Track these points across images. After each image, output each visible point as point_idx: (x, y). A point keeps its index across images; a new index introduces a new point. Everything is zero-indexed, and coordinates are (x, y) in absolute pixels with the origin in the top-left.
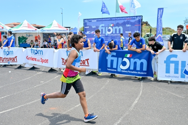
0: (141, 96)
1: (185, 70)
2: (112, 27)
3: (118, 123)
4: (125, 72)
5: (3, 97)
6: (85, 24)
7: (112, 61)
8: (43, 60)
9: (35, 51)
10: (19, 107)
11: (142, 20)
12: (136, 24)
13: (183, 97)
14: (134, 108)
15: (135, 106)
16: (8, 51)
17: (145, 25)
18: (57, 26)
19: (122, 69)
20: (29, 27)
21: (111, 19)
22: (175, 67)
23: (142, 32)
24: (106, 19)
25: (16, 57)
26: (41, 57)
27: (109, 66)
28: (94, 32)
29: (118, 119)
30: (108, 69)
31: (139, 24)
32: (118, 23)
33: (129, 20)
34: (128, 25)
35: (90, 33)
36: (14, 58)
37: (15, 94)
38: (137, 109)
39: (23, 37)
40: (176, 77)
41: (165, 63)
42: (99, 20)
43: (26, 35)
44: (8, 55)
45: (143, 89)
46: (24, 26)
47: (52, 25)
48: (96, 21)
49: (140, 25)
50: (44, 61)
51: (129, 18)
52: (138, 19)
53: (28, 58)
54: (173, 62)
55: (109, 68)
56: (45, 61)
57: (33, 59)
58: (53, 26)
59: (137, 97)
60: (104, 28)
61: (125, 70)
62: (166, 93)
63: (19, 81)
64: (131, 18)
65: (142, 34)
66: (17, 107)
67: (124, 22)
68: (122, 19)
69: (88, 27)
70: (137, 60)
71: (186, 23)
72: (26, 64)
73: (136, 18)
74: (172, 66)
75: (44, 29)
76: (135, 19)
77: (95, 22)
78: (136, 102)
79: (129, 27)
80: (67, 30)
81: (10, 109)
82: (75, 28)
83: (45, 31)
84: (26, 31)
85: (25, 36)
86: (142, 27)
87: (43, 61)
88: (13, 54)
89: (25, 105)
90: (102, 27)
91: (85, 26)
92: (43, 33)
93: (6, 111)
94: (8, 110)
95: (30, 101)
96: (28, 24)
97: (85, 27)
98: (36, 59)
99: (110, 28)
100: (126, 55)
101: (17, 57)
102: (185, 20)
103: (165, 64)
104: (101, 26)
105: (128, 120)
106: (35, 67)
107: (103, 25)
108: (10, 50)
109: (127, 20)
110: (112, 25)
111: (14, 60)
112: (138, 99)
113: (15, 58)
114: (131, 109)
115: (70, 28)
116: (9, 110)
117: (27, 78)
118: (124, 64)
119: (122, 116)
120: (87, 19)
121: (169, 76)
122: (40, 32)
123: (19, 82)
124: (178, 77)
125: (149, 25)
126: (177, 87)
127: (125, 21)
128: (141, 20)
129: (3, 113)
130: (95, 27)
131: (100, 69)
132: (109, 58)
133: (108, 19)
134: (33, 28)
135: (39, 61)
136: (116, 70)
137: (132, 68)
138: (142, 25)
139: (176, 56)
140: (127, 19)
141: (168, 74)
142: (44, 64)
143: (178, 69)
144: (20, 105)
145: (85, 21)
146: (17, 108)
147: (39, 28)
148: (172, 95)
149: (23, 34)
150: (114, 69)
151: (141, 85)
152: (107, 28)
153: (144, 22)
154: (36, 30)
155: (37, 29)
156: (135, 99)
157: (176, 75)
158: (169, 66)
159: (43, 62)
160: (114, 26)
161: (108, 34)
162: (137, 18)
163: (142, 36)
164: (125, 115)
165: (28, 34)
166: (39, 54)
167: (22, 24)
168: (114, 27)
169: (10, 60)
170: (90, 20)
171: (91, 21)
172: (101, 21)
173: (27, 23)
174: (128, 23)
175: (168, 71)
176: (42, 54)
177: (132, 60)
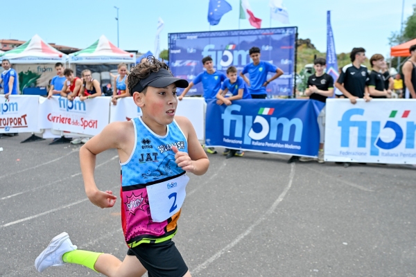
0: (290, 190)
1: (379, 139)
2: (232, 51)
3: (246, 234)
4: (260, 144)
5: (9, 197)
6: (172, 45)
7: (233, 123)
8: (85, 121)
9: (67, 103)
10: (48, 212)
11: (297, 34)
12: (284, 45)
13: (372, 189)
14: (276, 210)
15: (278, 206)
16: (6, 104)
17: (304, 47)
18: (109, 47)
19: (252, 140)
20: (44, 50)
21: (229, 33)
22: (359, 133)
23: (296, 63)
24: (218, 34)
25: (24, 116)
26: (82, 115)
27: (227, 132)
28: (191, 63)
29: (246, 228)
30: (225, 140)
31: (291, 45)
32: (244, 42)
33: (268, 36)
34: (266, 46)
35: (181, 65)
36: (19, 119)
37: (34, 190)
38: (281, 211)
39: (30, 72)
40: (361, 154)
41: (339, 125)
42: (204, 35)
43: (38, 68)
44: (5, 111)
45: (295, 177)
46: (34, 47)
47: (98, 45)
48: (195, 37)
49: (293, 47)
50: (88, 124)
51: (268, 32)
52: (287, 33)
53: (50, 117)
54: (355, 124)
55: (226, 137)
56: (91, 124)
57: (62, 120)
58: (98, 47)
59: (282, 191)
60: (214, 53)
61: (260, 141)
62: (340, 183)
63: (37, 166)
64: (273, 31)
65: (296, 67)
66: (43, 214)
67: (258, 39)
68: (254, 33)
69: (179, 51)
70: (283, 120)
71: (393, 43)
72: (47, 132)
73: (283, 31)
74: (354, 132)
75: (80, 54)
76: (281, 33)
77: (194, 39)
78: (280, 199)
79: (268, 51)
80: (132, 56)
81: (31, 217)
82: (149, 52)
83: (81, 58)
84: (39, 58)
85: (34, 70)
86: (296, 51)
87: (85, 124)
88: (17, 110)
89: (59, 209)
90: (210, 50)
91: (173, 49)
92: (77, 65)
93: (22, 220)
94: (26, 219)
95: (68, 202)
96: (43, 44)
97: (172, 52)
98: (70, 119)
99: (227, 53)
100: (261, 109)
101: (26, 115)
102: (391, 37)
103: (340, 128)
104: (207, 48)
105: (263, 229)
106: (66, 137)
107: (212, 47)
108: (10, 102)
109: (264, 36)
110: (231, 47)
111: (20, 123)
112: (283, 194)
113: (23, 119)
114: (271, 211)
115: (136, 52)
116: (29, 218)
117: (53, 161)
118: (257, 128)
119: (252, 223)
120: (177, 34)
121: (348, 153)
122: (71, 61)
123: (37, 168)
124: (365, 154)
125: (313, 45)
126: (361, 173)
127: (260, 37)
128: (294, 37)
129: (18, 224)
130: (195, 50)
131: (208, 140)
132: (227, 117)
133: (223, 34)
134: (53, 53)
135: (76, 123)
136: (240, 142)
137: (273, 137)
138: (297, 46)
139: (360, 112)
140: (265, 33)
141: (345, 149)
142: (88, 131)
143: (364, 138)
144: (49, 209)
145: (172, 37)
146: (45, 216)
147: (67, 52)
148: (351, 187)
149: (30, 66)
150: (238, 139)
151: (292, 170)
152: (220, 53)
153: (301, 40)
154: (61, 56)
155: (63, 55)
156: (279, 194)
157: (362, 150)
158: (348, 132)
159: (85, 126)
160: (237, 48)
161: (223, 67)
162: (286, 31)
163: (295, 71)
164: (258, 222)
165: (42, 67)
166: (76, 108)
167: (28, 44)
168: (235, 52)
169: (11, 122)
170: (182, 35)
171: (186, 38)
172: (208, 39)
173: (40, 42)
174: (267, 41)
175: (345, 142)
176: (84, 109)
177: (273, 119)
